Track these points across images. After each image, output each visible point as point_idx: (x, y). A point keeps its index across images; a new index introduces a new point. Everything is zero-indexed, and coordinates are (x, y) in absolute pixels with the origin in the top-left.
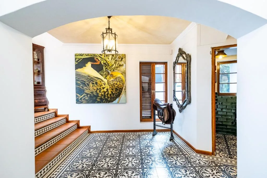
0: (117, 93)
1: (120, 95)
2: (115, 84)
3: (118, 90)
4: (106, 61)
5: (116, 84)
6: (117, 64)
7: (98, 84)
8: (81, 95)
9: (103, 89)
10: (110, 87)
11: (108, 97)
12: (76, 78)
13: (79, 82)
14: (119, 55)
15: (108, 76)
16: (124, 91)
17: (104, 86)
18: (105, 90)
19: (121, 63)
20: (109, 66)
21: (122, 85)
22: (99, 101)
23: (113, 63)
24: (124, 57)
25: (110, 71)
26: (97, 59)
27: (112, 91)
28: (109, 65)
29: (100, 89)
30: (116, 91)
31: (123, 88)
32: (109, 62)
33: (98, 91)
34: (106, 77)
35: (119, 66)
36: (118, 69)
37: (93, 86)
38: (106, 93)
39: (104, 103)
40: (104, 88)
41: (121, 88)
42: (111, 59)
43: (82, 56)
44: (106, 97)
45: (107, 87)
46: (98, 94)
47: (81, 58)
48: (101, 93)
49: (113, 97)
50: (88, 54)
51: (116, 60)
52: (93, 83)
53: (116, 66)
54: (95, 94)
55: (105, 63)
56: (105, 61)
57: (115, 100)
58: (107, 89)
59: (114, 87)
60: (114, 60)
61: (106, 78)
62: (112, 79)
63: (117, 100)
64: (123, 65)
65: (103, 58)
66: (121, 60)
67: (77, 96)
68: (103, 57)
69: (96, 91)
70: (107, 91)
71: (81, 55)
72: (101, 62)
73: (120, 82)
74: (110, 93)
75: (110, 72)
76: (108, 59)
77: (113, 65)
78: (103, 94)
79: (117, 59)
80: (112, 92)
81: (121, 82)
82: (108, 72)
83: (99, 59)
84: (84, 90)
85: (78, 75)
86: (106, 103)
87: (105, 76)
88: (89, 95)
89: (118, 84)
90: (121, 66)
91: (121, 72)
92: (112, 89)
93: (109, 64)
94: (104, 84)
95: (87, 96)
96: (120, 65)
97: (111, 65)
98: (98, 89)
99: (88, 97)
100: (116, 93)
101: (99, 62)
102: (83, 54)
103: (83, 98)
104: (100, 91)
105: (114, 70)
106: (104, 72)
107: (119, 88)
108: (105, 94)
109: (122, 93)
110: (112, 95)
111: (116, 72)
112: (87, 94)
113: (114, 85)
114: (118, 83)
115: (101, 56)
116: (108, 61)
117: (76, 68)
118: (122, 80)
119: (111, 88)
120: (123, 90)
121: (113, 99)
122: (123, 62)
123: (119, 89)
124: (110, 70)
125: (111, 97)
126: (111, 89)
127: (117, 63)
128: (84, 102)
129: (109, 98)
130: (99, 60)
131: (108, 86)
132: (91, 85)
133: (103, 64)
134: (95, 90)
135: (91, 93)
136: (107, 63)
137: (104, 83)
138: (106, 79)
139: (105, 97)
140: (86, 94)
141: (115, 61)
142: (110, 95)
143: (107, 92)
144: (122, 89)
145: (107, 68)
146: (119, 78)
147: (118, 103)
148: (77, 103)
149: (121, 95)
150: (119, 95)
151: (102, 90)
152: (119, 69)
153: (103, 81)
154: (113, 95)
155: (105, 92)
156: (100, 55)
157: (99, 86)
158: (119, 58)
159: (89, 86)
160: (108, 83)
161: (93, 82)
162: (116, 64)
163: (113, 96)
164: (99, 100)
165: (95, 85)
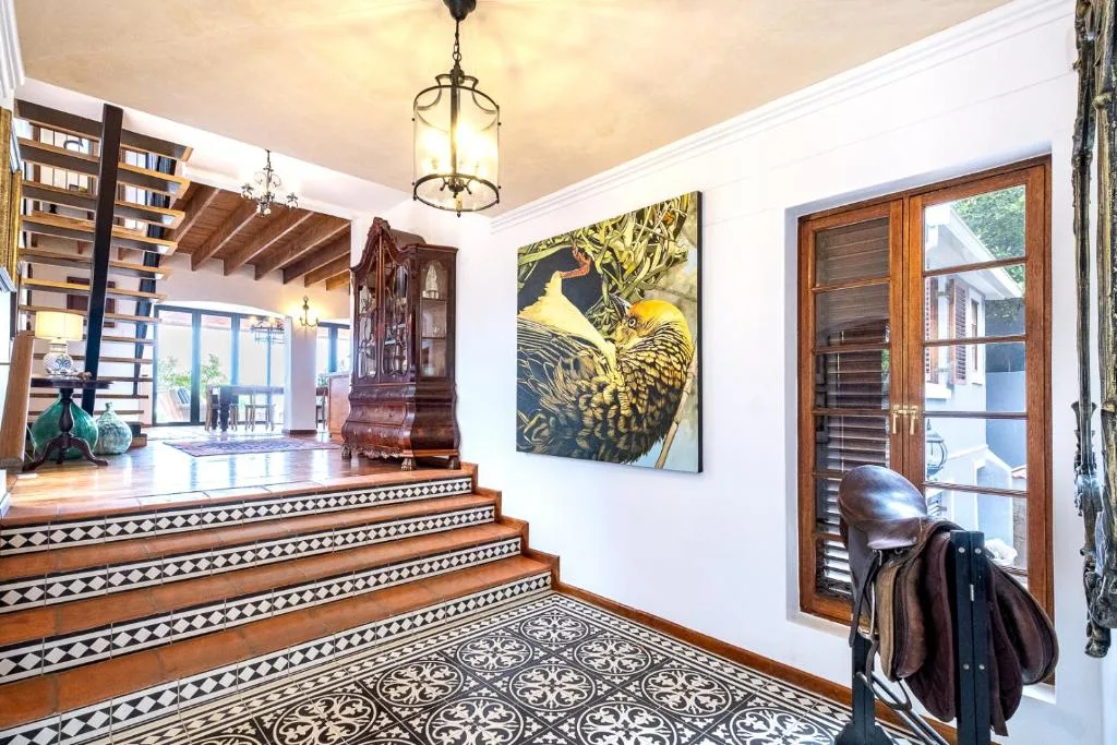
0: (657, 414)
1: (671, 424)
2: (648, 364)
3: (659, 396)
4: (614, 255)
5: (653, 365)
6: (657, 258)
7: (582, 367)
8: (531, 420)
9: (599, 394)
10: (626, 384)
11: (618, 434)
12: (519, 346)
13: (526, 364)
14: (666, 207)
15: (619, 328)
16: (686, 406)
17: (602, 378)
18: (607, 396)
19: (674, 249)
20: (625, 276)
21: (679, 367)
22: (584, 450)
23: (640, 256)
24: (691, 207)
25: (627, 298)
26: (582, 250)
27: (634, 401)
28: (624, 271)
29: (589, 390)
30: (653, 404)
31: (683, 384)
32: (625, 254)
33: (582, 401)
34: (609, 333)
35: (668, 263)
36: (662, 281)
37: (565, 379)
38: (611, 413)
39: (602, 460)
40: (601, 388)
41: (671, 388)
42: (634, 238)
43: (536, 251)
44: (611, 433)
45: (614, 379)
46: (580, 414)
47: (533, 263)
48: (590, 413)
49: (640, 435)
50: (554, 239)
51: (655, 235)
52: (566, 367)
53: (653, 268)
54: (570, 415)
55: (608, 266)
56: (608, 254)
57: (646, 450)
58: (615, 393)
59: (644, 379)
60: (646, 241)
61: (612, 336)
62: (636, 340)
63: (657, 448)
64: (684, 255)
65: (602, 242)
66: (676, 233)
67: (519, 421)
68: (600, 237)
69: (576, 403)
70: (612, 404)
71: (534, 249)
72: (593, 263)
73: (669, 353)
74: (626, 412)
75: (627, 304)
76: (622, 238)
77: (639, 268)
78: (599, 413)
79: (658, 231)
80: (633, 407)
81: (674, 354)
82: (618, 306)
83: (589, 248)
84: (538, 396)
85: (524, 333)
86: (610, 460)
87: (606, 328)
88: (552, 419)
89: (662, 364)
90: (677, 260)
91: (675, 298)
92: (636, 393)
93: (625, 267)
94: (605, 367)
95: (547, 421)
96: (673, 262)
97: (632, 268)
98: (582, 393)
99: (548, 427)
100: (652, 415)
101: (588, 262)
102: (540, 244)
103: (536, 430)
104: (589, 401)
105: (642, 293)
106: (602, 310)
107: (664, 386)
108: (604, 415)
109: (677, 417)
110: (633, 421)
111: (652, 298)
112: (548, 414)
113: (642, 371)
114: (662, 360)
115: (596, 236)
116: (621, 252)
117: (521, 308)
118: (679, 344)
119: (628, 388)
120: (684, 397)
121: (639, 443)
122: (687, 242)
123: (663, 392)
124: (625, 295)
125: (630, 433)
126: (632, 390)
127: (659, 250)
128: (537, 448)
129: (623, 438)
130: (587, 256)
131: (618, 375)
132: (560, 373)
133: (600, 270)
134: (570, 395)
135: (557, 410)
136: (614, 264)
137: (604, 362)
138: (613, 341)
139: (604, 430)
140: (545, 412)
141: (651, 241)
142: (627, 419)
143: (615, 407)
144: (680, 391)
145: (616, 287)
146: (668, 329)
147: (660, 466)
148: (518, 450)
149: (674, 424)
150: (661, 426)
151: (597, 399)
152: (668, 284)
153: (599, 353)
154: (639, 423)
155: (604, 407)
156: (591, 232)
157: (587, 377)
158: (665, 222)
159: (553, 378)
160: (618, 362)
161: (566, 361)
162: (652, 259)
163: (636, 428)
164: (583, 444)
165: (573, 373)
